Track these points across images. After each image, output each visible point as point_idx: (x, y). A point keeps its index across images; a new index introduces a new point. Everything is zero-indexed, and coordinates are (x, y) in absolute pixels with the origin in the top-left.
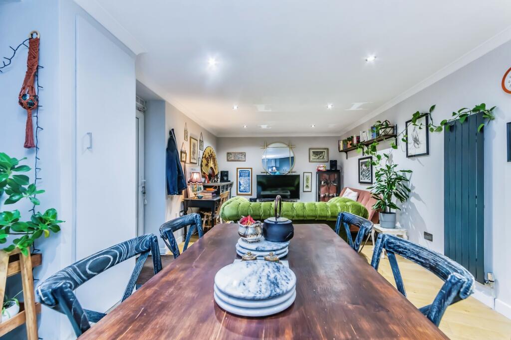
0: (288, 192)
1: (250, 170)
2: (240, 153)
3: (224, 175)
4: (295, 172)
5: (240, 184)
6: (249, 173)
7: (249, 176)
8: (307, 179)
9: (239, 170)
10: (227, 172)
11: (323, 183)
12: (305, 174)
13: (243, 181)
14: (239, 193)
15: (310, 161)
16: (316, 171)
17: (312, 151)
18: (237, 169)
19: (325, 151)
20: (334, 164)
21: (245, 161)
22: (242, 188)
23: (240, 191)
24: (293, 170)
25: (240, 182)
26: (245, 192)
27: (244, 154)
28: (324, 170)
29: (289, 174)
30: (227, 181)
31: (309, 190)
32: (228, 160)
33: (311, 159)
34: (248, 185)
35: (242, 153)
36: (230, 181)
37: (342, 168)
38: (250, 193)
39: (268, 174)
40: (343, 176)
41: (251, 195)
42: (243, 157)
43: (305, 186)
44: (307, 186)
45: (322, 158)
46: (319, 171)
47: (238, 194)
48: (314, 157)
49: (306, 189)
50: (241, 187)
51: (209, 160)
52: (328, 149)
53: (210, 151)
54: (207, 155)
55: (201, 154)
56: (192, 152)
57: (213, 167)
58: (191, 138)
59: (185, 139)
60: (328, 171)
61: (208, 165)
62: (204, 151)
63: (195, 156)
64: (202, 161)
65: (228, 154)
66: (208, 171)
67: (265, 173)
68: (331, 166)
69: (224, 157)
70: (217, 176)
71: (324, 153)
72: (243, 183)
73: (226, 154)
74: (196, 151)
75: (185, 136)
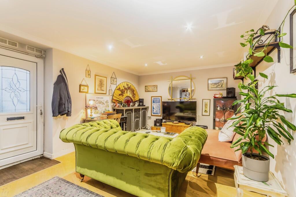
1: (160, 98)
2: (153, 86)
3: (141, 101)
4: (195, 99)
5: (153, 108)
6: (160, 100)
7: (159, 102)
8: (206, 105)
9: (153, 98)
10: (143, 99)
11: (219, 109)
12: (203, 100)
13: (155, 105)
14: (152, 114)
15: (208, 90)
16: (213, 98)
18: (152, 97)
19: (224, 79)
20: (231, 91)
21: (157, 91)
22: (155, 111)
23: (153, 113)
24: (194, 97)
25: (153, 107)
26: (157, 114)
27: (156, 86)
29: (190, 101)
30: (143, 105)
31: (208, 114)
32: (146, 91)
33: (210, 88)
34: (159, 109)
35: (154, 86)
36: (145, 106)
38: (160, 115)
42: (156, 88)
43: (204, 110)
44: (206, 111)
45: (220, 86)
46: (215, 97)
47: (152, 115)
48: (212, 86)
49: (204, 114)
50: (154, 110)
51: (125, 91)
52: (227, 78)
53: (128, 85)
54: (122, 88)
55: (114, 87)
56: (98, 85)
57: (131, 96)
58: (96, 75)
59: (87, 76)
60: (224, 98)
61: (124, 94)
62: (117, 85)
63: (104, 88)
64: (114, 92)
65: (146, 86)
66: (123, 99)
67: (170, 100)
68: (228, 93)
69: (143, 89)
70: (134, 102)
71: (222, 82)
72: (156, 107)
73: (144, 87)
74: (104, 85)
75: (87, 74)
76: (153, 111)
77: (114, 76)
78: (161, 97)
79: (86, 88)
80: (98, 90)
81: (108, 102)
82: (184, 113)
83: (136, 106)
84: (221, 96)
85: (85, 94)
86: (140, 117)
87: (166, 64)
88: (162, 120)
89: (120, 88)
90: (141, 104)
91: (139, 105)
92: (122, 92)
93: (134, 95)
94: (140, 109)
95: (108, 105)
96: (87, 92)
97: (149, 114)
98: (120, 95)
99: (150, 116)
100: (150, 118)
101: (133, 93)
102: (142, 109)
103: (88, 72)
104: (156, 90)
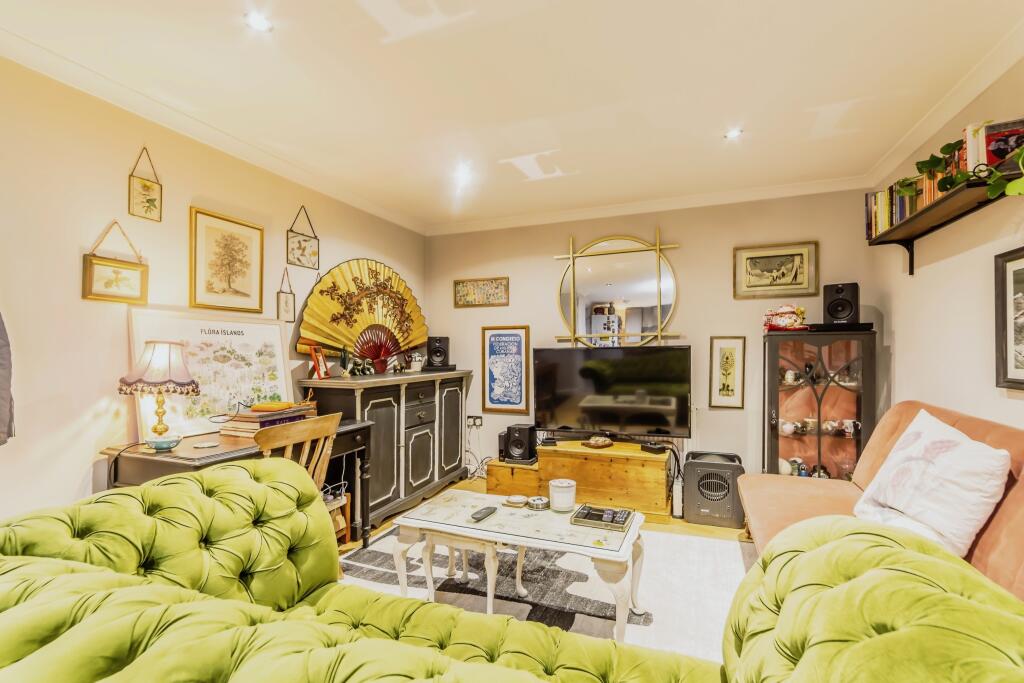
0: (667, 403)
1: (522, 333)
2: (492, 280)
3: (437, 348)
4: (677, 337)
5: (493, 379)
6: (520, 343)
7: (519, 353)
8: (727, 361)
9: (488, 333)
10: (446, 340)
11: (790, 377)
12: (715, 341)
13: (499, 366)
14: (489, 405)
15: (735, 295)
16: (763, 331)
17: (744, 255)
18: (484, 329)
19: (804, 250)
20: (842, 299)
21: (507, 304)
22: (498, 391)
23: (492, 400)
24: (670, 332)
25: (491, 373)
26: (508, 402)
27: (504, 283)
28: (797, 325)
29: (654, 344)
30: (446, 366)
31: (735, 401)
32: (457, 305)
33: (743, 289)
34: (515, 382)
35: (496, 279)
36: (453, 368)
37: (881, 315)
38: (522, 406)
39: (580, 345)
40: (888, 350)
41: (526, 412)
42: (501, 291)
43: (717, 386)
44: (725, 388)
45: (788, 279)
46: (772, 328)
47: (485, 410)
48: (754, 280)
49: (718, 400)
50: (495, 386)
51: (364, 302)
52: (816, 244)
53: (374, 274)
54: (346, 286)
55: (303, 281)
56: (212, 265)
57: (390, 323)
58: (196, 212)
59: (139, 209)
60: (815, 329)
61: (356, 316)
62: (322, 271)
63: (249, 281)
64: (306, 305)
65: (457, 283)
66: (350, 337)
67: (569, 341)
68: (831, 309)
69: (444, 293)
70: (407, 355)
71: (797, 260)
72: (502, 374)
73: (452, 284)
74: (247, 265)
75: (138, 198)
76: (491, 390)
77: (302, 226)
78: (526, 328)
79: (132, 276)
80: (210, 288)
81: (272, 355)
82: (616, 395)
83: (416, 370)
84: (799, 321)
85: (123, 307)
86: (433, 422)
87: (558, 173)
88: (532, 430)
89: (335, 287)
90: (437, 360)
91: (429, 367)
92: (349, 309)
93: (404, 319)
94: (433, 382)
95: (274, 369)
96: (140, 301)
97: (471, 403)
98: (335, 319)
99: (479, 413)
100: (478, 422)
101: (402, 312)
102: (444, 383)
103: (146, 188)
104: (504, 301)
